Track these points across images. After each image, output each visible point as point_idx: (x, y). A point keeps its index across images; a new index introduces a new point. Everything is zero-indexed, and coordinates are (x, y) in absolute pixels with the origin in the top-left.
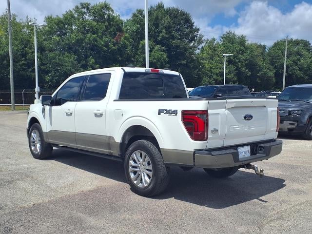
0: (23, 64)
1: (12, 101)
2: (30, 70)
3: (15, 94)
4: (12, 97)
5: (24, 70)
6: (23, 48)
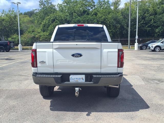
0: (142, 23)
1: (129, 44)
2: (147, 26)
3: (130, 40)
4: (129, 42)
5: (143, 26)
6: (144, 14)
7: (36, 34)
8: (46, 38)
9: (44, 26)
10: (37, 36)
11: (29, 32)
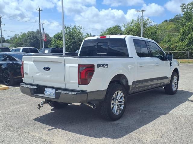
7: (172, 45)
8: (183, 49)
9: (183, 34)
10: (172, 47)
11: (164, 42)
